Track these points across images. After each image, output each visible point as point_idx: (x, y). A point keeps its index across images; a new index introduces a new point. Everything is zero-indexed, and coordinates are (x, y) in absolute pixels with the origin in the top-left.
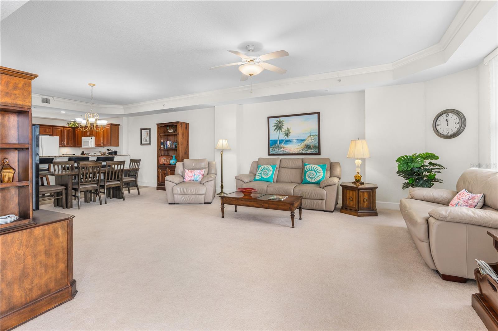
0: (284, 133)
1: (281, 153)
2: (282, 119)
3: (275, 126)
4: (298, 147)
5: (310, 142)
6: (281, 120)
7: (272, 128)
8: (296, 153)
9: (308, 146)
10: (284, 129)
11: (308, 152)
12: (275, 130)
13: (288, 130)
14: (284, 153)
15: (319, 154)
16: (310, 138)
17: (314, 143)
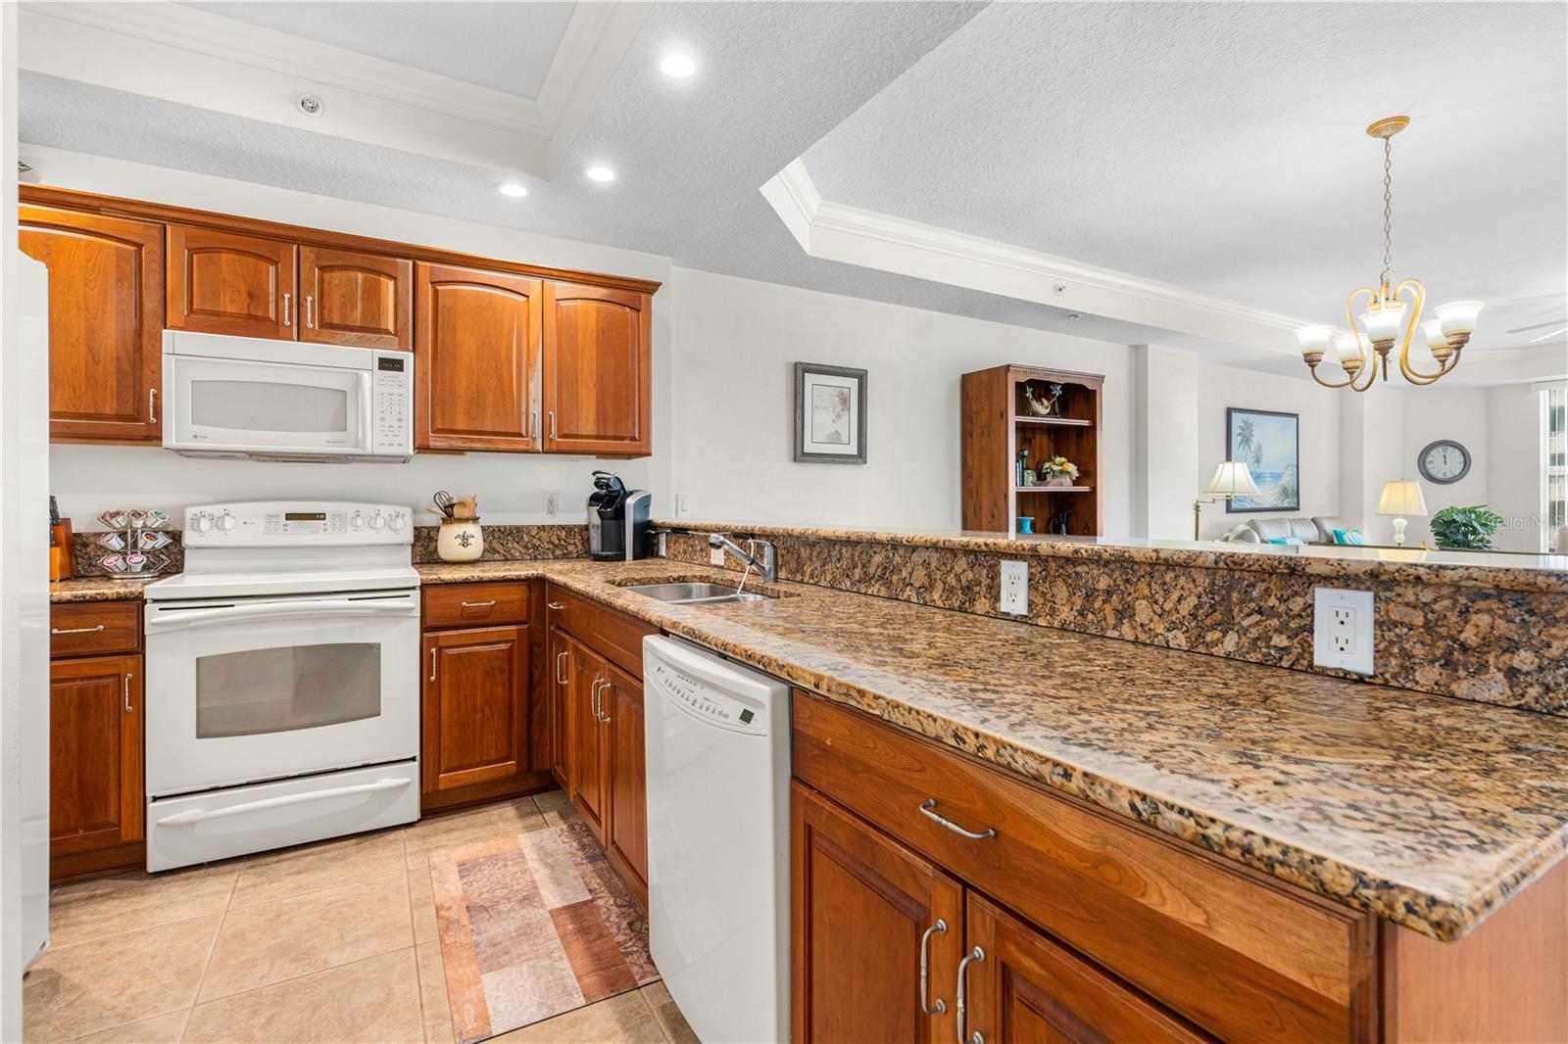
0: (1253, 454)
1: (1249, 507)
2: (1251, 418)
3: (1239, 435)
4: (1271, 492)
5: (1288, 482)
6: (1250, 421)
7: (1236, 440)
8: (1269, 506)
9: (1285, 489)
10: (1254, 446)
11: (1286, 505)
12: (1241, 444)
13: (1260, 448)
14: (1254, 506)
15: (1297, 509)
16: (1287, 472)
17: (1291, 483)
